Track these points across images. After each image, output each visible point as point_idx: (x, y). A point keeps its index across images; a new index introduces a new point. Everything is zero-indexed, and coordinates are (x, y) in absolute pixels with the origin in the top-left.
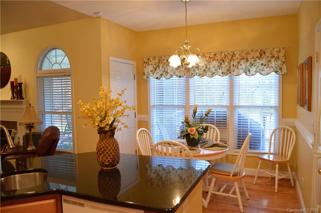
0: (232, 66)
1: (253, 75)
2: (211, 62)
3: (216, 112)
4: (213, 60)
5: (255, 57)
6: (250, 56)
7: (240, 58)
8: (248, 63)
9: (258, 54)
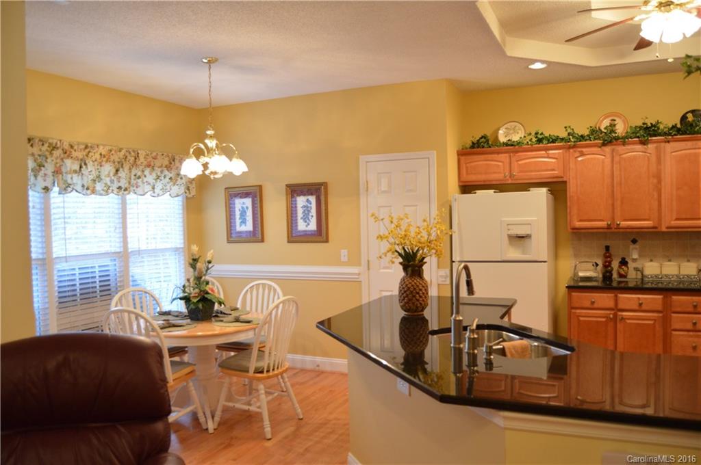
0: (133, 177)
1: (158, 195)
2: (103, 163)
3: (99, 266)
4: (107, 161)
5: (164, 166)
6: (158, 163)
7: (145, 163)
8: (154, 175)
9: (166, 162)
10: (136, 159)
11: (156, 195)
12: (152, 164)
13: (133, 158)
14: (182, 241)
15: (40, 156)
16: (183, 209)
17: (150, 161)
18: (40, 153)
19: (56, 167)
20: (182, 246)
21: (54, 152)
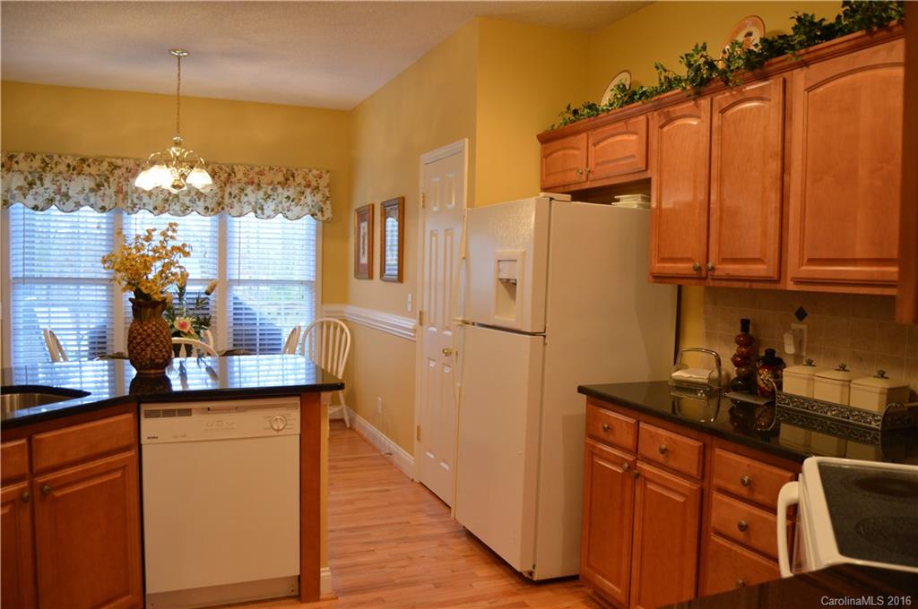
0: (227, 196)
1: (269, 217)
5: (276, 182)
6: (264, 180)
7: (244, 180)
8: (261, 194)
9: (280, 178)
10: (229, 175)
11: (265, 216)
12: (256, 180)
13: (226, 175)
14: (313, 274)
15: (99, 175)
16: (317, 235)
17: (252, 178)
18: (98, 173)
19: (118, 186)
20: (313, 279)
21: (115, 171)
